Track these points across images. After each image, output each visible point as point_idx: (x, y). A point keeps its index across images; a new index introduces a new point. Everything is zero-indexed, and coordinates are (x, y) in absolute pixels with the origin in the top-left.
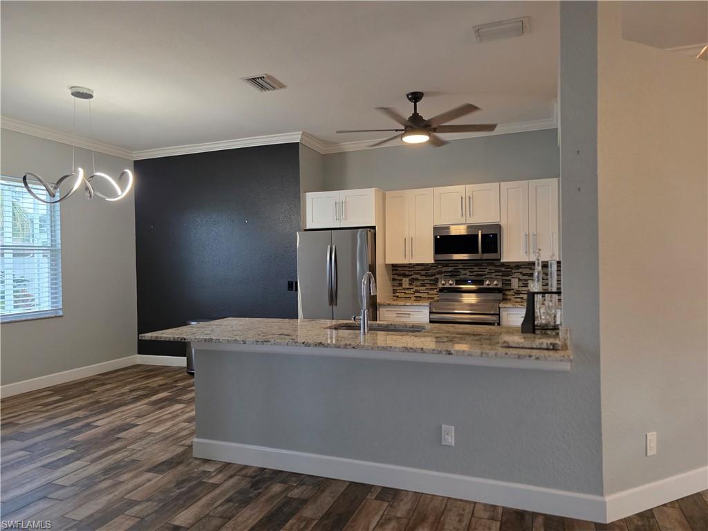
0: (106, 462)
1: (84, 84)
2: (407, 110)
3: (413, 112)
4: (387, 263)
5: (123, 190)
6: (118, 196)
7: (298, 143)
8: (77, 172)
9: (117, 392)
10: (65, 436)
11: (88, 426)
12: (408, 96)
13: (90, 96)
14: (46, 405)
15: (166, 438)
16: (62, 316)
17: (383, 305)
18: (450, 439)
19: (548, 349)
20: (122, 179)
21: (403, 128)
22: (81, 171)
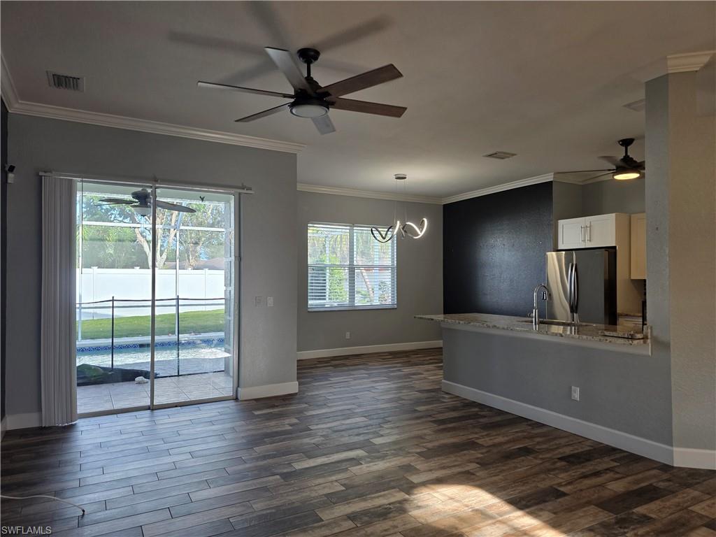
0: (400, 385)
1: (401, 172)
2: (620, 153)
3: (624, 155)
4: (632, 278)
5: (421, 229)
6: (418, 235)
7: (551, 182)
8: (396, 223)
9: (422, 359)
10: (386, 372)
11: (399, 370)
12: (619, 142)
13: (405, 178)
14: (384, 359)
15: (433, 382)
16: (396, 309)
17: (621, 315)
18: (576, 395)
19: (628, 338)
20: (421, 225)
21: (615, 168)
22: (398, 222)
